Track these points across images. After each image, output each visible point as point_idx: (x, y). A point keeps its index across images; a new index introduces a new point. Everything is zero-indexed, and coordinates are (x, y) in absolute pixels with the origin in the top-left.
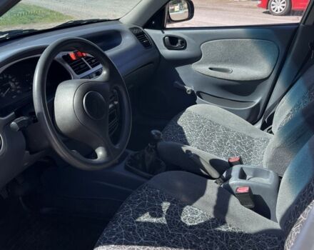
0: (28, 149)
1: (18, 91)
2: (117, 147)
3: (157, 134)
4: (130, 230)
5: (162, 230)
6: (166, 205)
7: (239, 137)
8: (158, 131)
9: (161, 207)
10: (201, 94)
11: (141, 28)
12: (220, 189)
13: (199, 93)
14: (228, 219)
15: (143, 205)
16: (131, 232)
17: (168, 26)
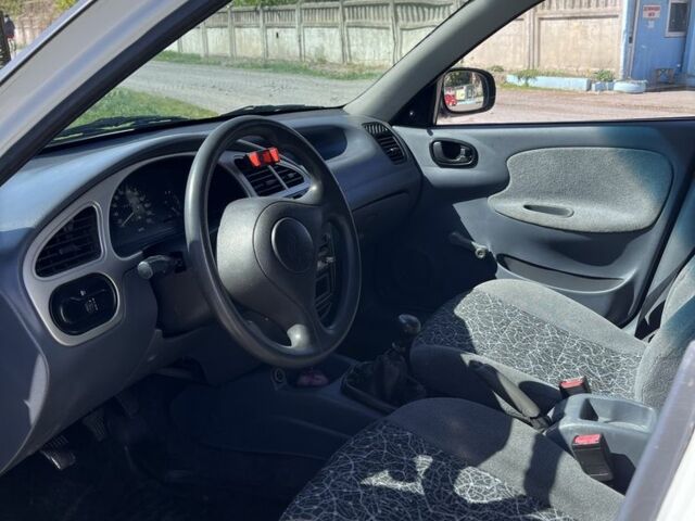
0: (159, 325)
1: (149, 221)
2: (331, 330)
3: (410, 321)
4: (348, 498)
5: (414, 504)
6: (423, 462)
7: (585, 349)
8: (414, 318)
9: (414, 464)
10: (506, 259)
11: (387, 125)
12: (538, 438)
13: (503, 258)
14: (554, 499)
15: (377, 457)
16: (350, 503)
17: (440, 122)
